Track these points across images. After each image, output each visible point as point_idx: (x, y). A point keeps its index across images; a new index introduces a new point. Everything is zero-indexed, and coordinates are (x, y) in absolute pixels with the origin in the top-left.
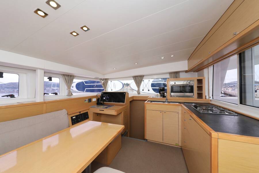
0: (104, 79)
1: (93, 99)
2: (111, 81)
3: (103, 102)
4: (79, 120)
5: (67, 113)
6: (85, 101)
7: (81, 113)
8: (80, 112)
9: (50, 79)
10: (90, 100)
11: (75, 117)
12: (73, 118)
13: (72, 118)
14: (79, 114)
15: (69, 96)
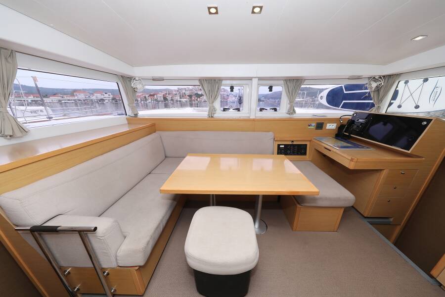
0: (380, 77)
1: (328, 125)
2: (406, 82)
3: (350, 134)
4: (289, 152)
5: (273, 137)
6: (309, 126)
7: (295, 143)
8: (293, 142)
9: (271, 88)
10: (320, 126)
11: (283, 146)
12: (281, 146)
13: (279, 145)
14: (290, 143)
15: (289, 114)
